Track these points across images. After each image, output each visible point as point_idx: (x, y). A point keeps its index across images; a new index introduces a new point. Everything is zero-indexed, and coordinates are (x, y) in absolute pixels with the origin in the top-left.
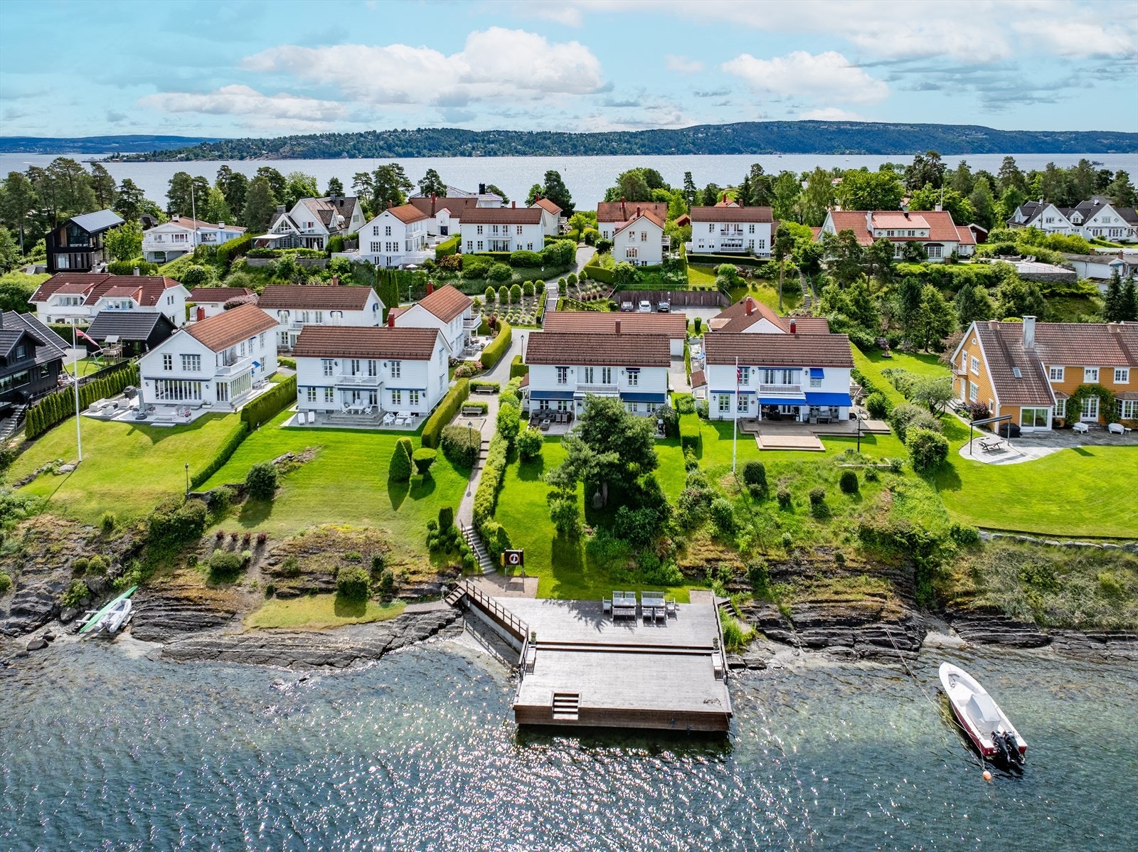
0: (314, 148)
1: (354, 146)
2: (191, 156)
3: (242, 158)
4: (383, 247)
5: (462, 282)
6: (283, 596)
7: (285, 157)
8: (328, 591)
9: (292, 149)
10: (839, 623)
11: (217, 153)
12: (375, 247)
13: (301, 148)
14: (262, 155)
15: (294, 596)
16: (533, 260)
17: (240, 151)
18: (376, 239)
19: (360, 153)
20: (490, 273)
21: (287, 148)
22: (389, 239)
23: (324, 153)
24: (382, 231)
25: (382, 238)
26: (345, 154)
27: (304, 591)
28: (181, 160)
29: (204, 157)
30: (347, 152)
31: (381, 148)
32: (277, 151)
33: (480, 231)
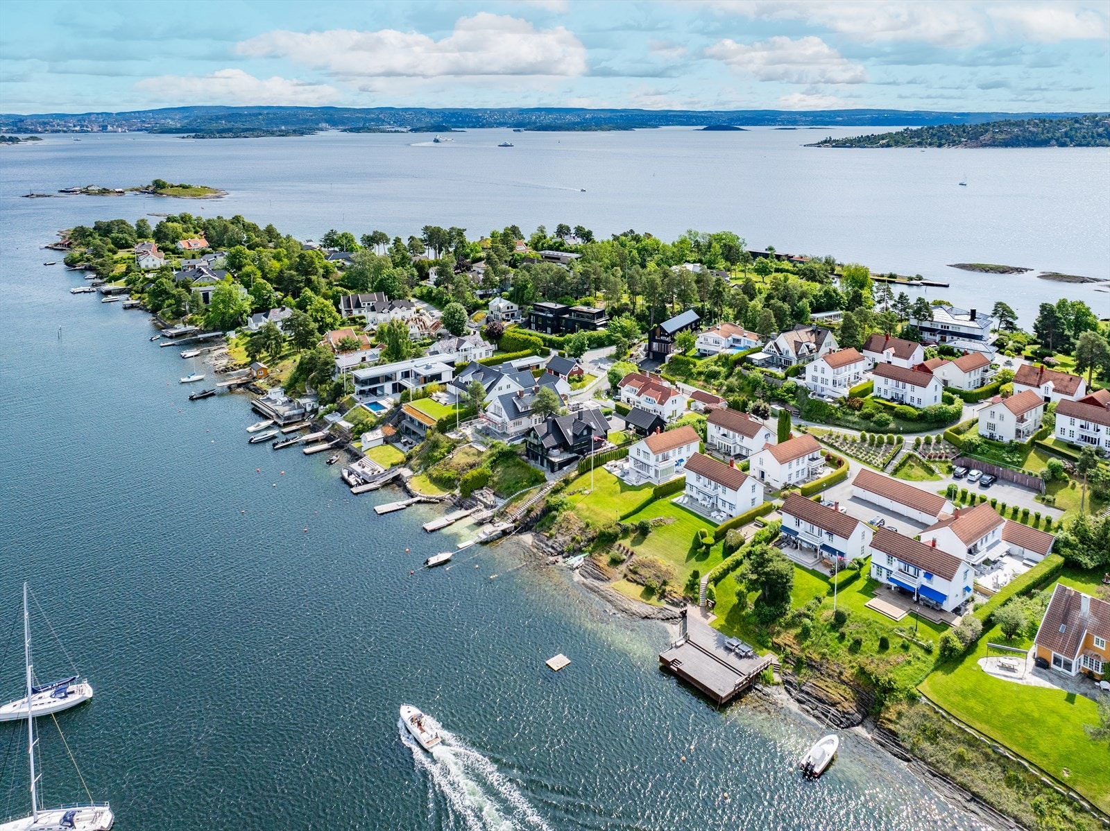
0: (1018, 136)
1: (1066, 133)
2: (892, 143)
3: (940, 146)
4: (819, 380)
5: (856, 420)
6: (628, 580)
7: (984, 146)
8: (643, 585)
9: (993, 137)
10: (816, 698)
11: (916, 140)
12: (815, 379)
13: (1004, 136)
14: (960, 142)
15: (631, 581)
16: (908, 416)
17: (940, 138)
18: (815, 374)
19: (1072, 140)
20: (874, 419)
21: (988, 136)
22: (823, 376)
23: (1029, 140)
24: (819, 370)
25: (819, 374)
26: (1053, 142)
27: (635, 581)
28: (882, 146)
29: (903, 144)
30: (1057, 140)
31: (1099, 135)
32: (977, 139)
33: (886, 383)
